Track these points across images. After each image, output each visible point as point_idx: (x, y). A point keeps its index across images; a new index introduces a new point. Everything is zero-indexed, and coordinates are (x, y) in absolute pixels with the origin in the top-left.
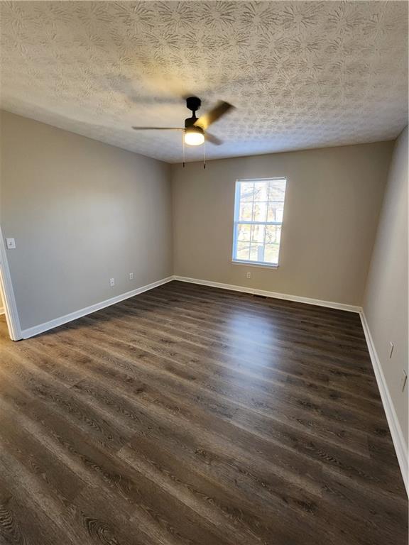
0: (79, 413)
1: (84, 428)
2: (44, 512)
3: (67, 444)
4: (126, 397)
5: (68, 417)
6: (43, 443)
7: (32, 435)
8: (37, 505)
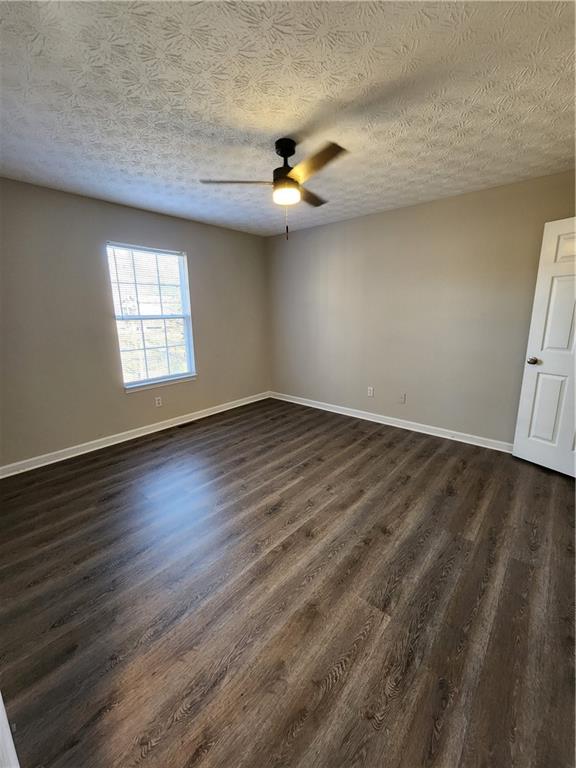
0: (438, 587)
1: (457, 574)
2: (550, 582)
3: (483, 585)
4: (398, 543)
5: (447, 598)
6: (494, 613)
7: (491, 634)
8: (549, 590)
